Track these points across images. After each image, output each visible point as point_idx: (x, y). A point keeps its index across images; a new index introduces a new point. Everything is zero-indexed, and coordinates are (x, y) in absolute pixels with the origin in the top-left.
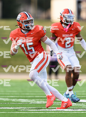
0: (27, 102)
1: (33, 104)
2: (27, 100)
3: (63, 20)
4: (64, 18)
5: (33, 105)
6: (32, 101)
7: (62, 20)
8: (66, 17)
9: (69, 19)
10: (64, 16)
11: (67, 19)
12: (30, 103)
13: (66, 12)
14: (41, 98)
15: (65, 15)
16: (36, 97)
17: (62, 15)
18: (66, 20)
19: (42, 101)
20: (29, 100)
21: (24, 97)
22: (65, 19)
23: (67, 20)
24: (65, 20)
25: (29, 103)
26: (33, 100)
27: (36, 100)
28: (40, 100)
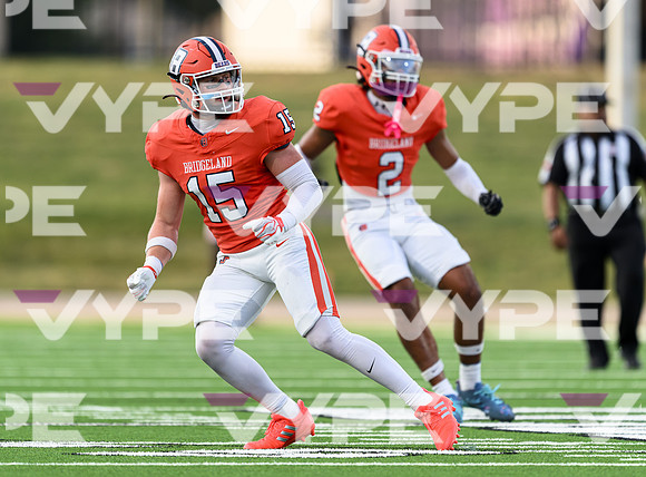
0: (117, 418)
1: (143, 427)
2: (118, 409)
3: (373, 75)
4: (374, 70)
5: (143, 431)
6: (140, 416)
7: (369, 75)
8: (383, 65)
9: (398, 74)
10: (376, 61)
11: (388, 73)
12: (130, 421)
13: (383, 44)
14: (181, 401)
15: (380, 55)
16: (158, 395)
17: (367, 55)
18: (384, 76)
19: (182, 415)
20: (127, 408)
21: (106, 395)
22: (380, 71)
23: (389, 78)
24: (380, 76)
25: (125, 421)
26: (147, 410)
27: (159, 409)
28: (177, 409)
